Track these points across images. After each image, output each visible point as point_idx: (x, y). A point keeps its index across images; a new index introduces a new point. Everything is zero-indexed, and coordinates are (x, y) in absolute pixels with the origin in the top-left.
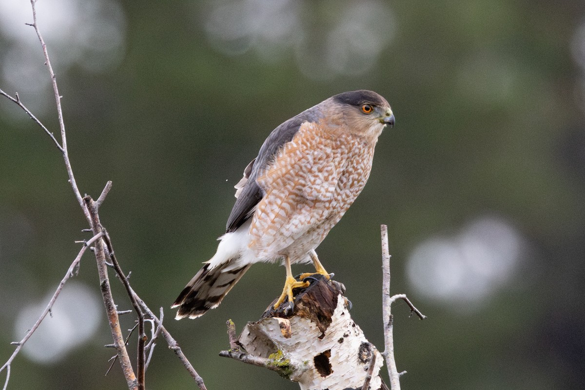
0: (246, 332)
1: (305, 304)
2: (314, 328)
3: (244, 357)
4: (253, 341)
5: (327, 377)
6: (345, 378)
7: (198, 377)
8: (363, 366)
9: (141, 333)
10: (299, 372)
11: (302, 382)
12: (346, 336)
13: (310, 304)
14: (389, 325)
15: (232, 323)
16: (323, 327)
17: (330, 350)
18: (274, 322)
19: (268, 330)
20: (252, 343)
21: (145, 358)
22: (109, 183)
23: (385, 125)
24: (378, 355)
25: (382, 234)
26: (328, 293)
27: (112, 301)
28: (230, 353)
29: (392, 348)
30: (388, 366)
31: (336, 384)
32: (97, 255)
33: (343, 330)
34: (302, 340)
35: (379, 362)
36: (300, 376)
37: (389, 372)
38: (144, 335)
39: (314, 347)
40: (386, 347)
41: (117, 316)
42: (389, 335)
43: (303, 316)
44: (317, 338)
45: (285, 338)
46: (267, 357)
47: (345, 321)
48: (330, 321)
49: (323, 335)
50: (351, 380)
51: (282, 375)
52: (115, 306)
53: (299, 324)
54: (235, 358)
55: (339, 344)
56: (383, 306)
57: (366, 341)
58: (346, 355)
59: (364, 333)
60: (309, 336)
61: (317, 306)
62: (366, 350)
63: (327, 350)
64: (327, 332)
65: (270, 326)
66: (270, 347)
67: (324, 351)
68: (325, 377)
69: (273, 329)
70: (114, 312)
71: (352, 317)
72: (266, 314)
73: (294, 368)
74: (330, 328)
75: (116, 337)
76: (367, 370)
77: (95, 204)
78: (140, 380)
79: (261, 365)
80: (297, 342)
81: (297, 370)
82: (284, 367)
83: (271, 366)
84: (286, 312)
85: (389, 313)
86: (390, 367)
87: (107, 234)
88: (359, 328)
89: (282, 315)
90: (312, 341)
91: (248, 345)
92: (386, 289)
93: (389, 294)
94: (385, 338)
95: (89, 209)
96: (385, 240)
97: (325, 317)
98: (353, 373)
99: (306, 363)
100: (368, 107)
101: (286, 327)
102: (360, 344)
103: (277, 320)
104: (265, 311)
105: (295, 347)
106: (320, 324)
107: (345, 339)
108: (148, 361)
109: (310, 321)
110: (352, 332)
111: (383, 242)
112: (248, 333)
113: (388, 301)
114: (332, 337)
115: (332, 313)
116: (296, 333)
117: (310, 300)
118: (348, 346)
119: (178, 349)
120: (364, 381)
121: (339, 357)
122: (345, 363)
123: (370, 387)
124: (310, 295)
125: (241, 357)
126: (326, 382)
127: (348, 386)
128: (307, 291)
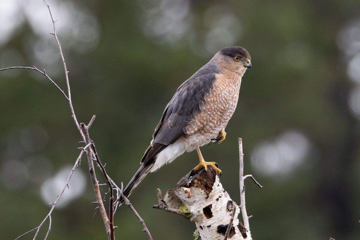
1: (198, 180)
2: (203, 193)
3: (166, 209)
5: (210, 219)
6: (220, 219)
7: (141, 219)
8: (229, 213)
9: (111, 196)
10: (195, 217)
11: (197, 222)
12: (220, 197)
13: (201, 180)
14: (243, 191)
15: (160, 190)
16: (208, 192)
17: (212, 205)
18: (181, 190)
19: (179, 194)
20: (170, 201)
21: (113, 210)
22: (94, 116)
23: (246, 68)
24: (237, 207)
25: (239, 143)
26: (210, 175)
27: (96, 179)
28: (158, 206)
29: (245, 204)
30: (242, 213)
31: (215, 223)
32: (88, 154)
33: (218, 194)
34: (197, 199)
35: (238, 211)
36: (196, 219)
37: (243, 216)
38: (113, 197)
39: (203, 203)
40: (241, 202)
41: (99, 187)
42: (243, 196)
43: (197, 187)
44: (205, 198)
45: (187, 198)
46: (178, 209)
47: (220, 189)
48: (212, 189)
49: (208, 197)
50: (223, 221)
51: (186, 218)
52: (97, 182)
53: (195, 191)
54: (162, 208)
55: (216, 201)
56: (240, 181)
57: (231, 200)
58: (220, 207)
59: (230, 196)
60: (200, 197)
61: (205, 181)
62: (231, 205)
63: (210, 204)
64: (210, 195)
65: (180, 192)
66: (180, 203)
67: (208, 205)
68: (209, 219)
69: (182, 193)
70: (97, 185)
71: (223, 187)
72: (178, 186)
73: (192, 214)
74: (211, 193)
75: (98, 198)
76: (231, 215)
78: (111, 221)
79: (175, 213)
80: (194, 200)
81: (194, 215)
82: (187, 214)
83: (180, 213)
84: (188, 184)
85: (243, 185)
87: (93, 143)
88: (227, 193)
89: (186, 186)
90: (202, 200)
91: (168, 202)
92: (241, 172)
93: (243, 174)
94: (241, 198)
96: (241, 146)
97: (209, 187)
98: (224, 217)
99: (199, 212)
100: (238, 58)
101: (188, 193)
102: (228, 201)
103: (184, 189)
104: (177, 184)
105: (193, 203)
106: (206, 191)
107: (219, 199)
108: (115, 211)
109: (201, 189)
110: (223, 195)
111: (239, 147)
112: (168, 195)
113: (243, 178)
114: (213, 198)
115: (212, 185)
116: (194, 196)
117: (201, 178)
118: (221, 202)
119: (130, 205)
120: (230, 221)
121: (216, 209)
122: (220, 211)
123: (233, 224)
124: (201, 175)
125: (164, 208)
126: (209, 222)
127: (221, 224)
128: (199, 173)
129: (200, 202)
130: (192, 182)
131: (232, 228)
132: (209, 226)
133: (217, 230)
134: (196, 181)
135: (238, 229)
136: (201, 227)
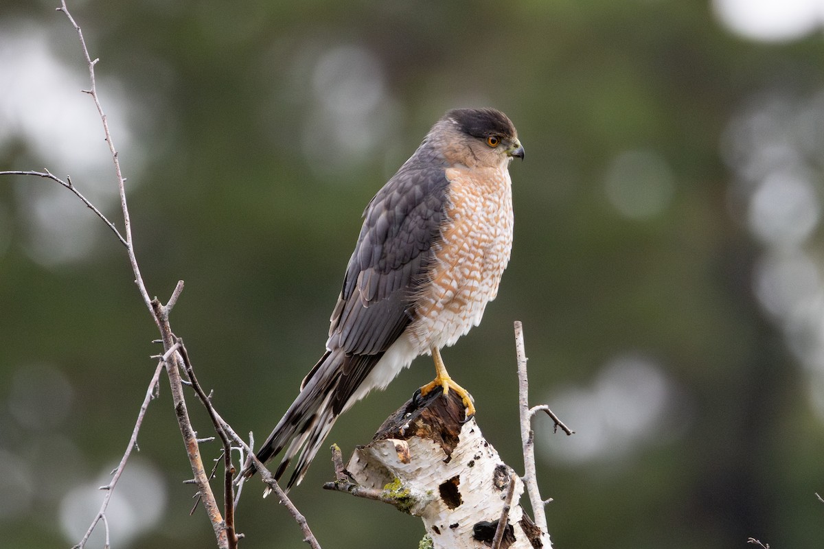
0: (355, 458)
1: (425, 421)
2: (437, 450)
3: (354, 490)
4: (364, 469)
5: (456, 509)
6: (478, 509)
7: (300, 515)
8: (499, 494)
9: (228, 463)
10: (422, 505)
11: (426, 517)
12: (477, 458)
13: (431, 421)
14: (528, 443)
15: (337, 448)
16: (448, 448)
17: (458, 476)
18: (388, 445)
19: (382, 455)
20: (362, 472)
21: (233, 495)
22: (181, 283)
24: (517, 479)
25: (516, 333)
26: (453, 407)
27: (190, 427)
28: (336, 485)
29: (534, 472)
30: (530, 493)
31: (468, 517)
32: (169, 372)
33: (473, 451)
34: (424, 466)
35: (519, 489)
36: (423, 509)
37: (532, 500)
38: (232, 466)
39: (438, 474)
40: (526, 469)
41: (197, 445)
42: (529, 455)
43: (423, 436)
44: (442, 462)
45: (403, 464)
46: (382, 488)
47: (475, 440)
48: (457, 440)
49: (449, 459)
50: (486, 512)
51: (400, 509)
53: (419, 446)
54: (344, 489)
55: (469, 468)
56: (521, 420)
57: (502, 463)
58: (479, 481)
59: (499, 454)
60: (432, 459)
61: (440, 423)
62: (502, 474)
63: (454, 476)
64: (454, 454)
65: (384, 449)
66: (386, 475)
67: (451, 477)
68: (454, 509)
69: (389, 453)
70: (193, 441)
71: (484, 435)
72: (379, 436)
73: (415, 500)
74: (457, 449)
75: (196, 470)
76: (504, 498)
77: (164, 309)
78: (229, 522)
79: (376, 498)
80: (418, 468)
81: (419, 502)
82: (403, 500)
83: (387, 498)
84: (402, 432)
85: (529, 429)
86: (532, 494)
87: (183, 345)
88: (492, 448)
89: (398, 436)
90: (436, 466)
91: (358, 474)
92: (524, 399)
93: (527, 405)
94: (525, 459)
95: (157, 316)
96: (520, 339)
97: (450, 436)
98: (487, 502)
99: (429, 493)
100: (494, 139)
101: (403, 451)
102: (495, 467)
103: (392, 442)
104: (378, 432)
105: (416, 474)
106: (445, 445)
107: (476, 461)
108: (237, 499)
109: (432, 441)
110: (485, 453)
111: (517, 341)
112: (358, 459)
113: (526, 414)
114: (460, 460)
115: (459, 431)
116: (416, 457)
117: (431, 416)
118: (481, 470)
119: (273, 483)
120: (501, 512)
121: (470, 485)
122: (477, 491)
123: (509, 520)
124: (431, 409)
125: (350, 489)
126: (454, 516)
127: (482, 519)
128: (428, 405)
129: (431, 472)
130: (413, 425)
131: (508, 528)
132: (455, 526)
133: (473, 533)
134: (420, 423)
135: (521, 529)
136: (436, 529)
